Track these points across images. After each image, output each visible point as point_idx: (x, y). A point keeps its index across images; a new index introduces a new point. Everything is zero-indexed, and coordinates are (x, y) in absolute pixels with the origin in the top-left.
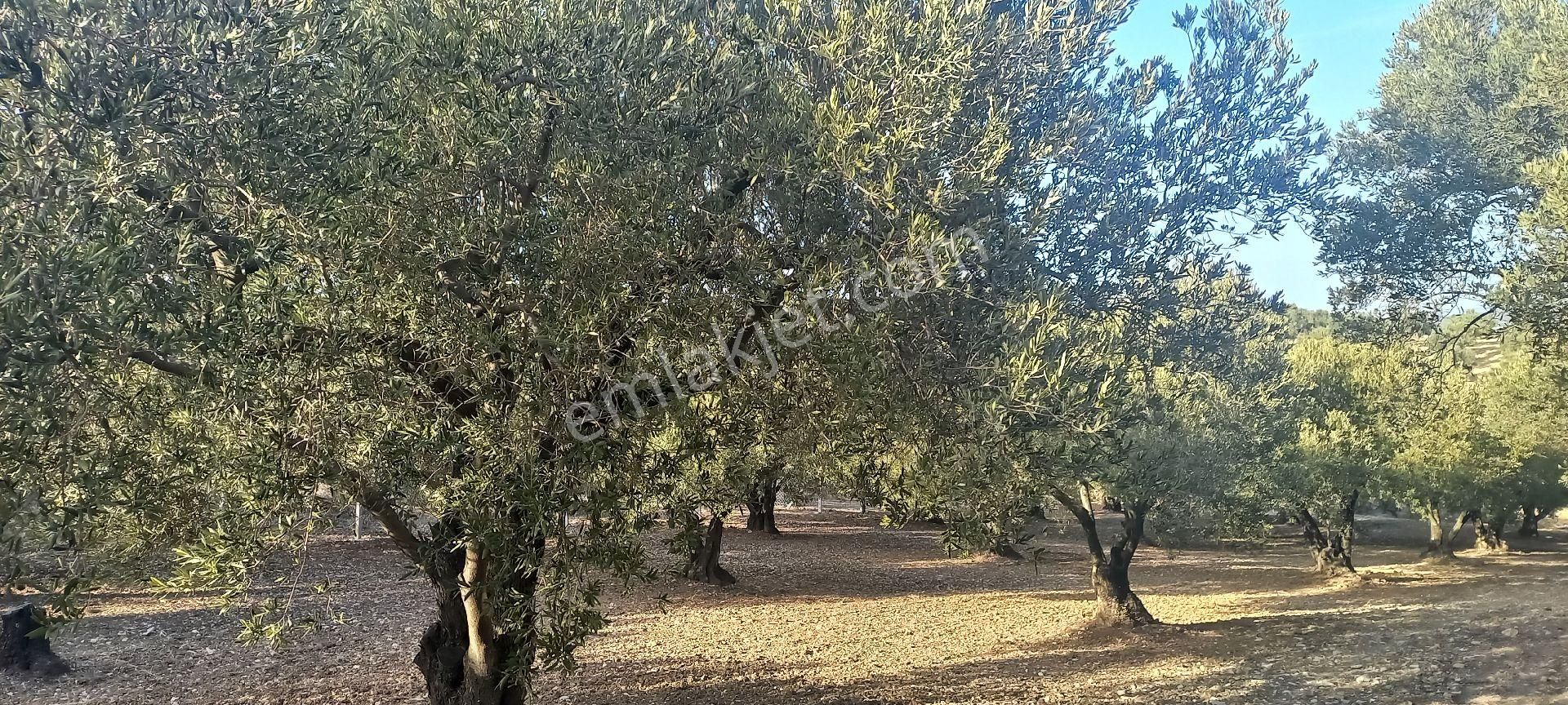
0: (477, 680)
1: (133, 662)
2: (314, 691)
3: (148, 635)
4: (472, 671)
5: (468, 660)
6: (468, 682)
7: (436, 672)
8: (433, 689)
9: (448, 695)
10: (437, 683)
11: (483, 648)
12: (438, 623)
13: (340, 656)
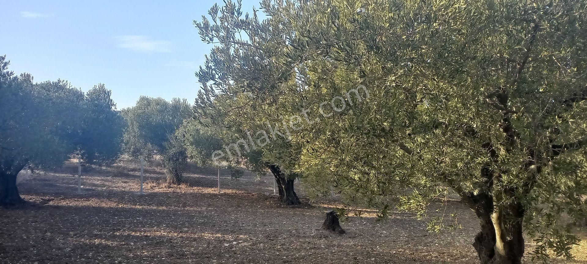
0: (501, 256)
1: (362, 232)
2: (424, 251)
3: (364, 224)
4: (498, 252)
5: (496, 248)
6: (496, 256)
7: (482, 251)
8: (481, 257)
9: (488, 260)
10: (483, 255)
11: (503, 244)
12: (481, 232)
13: (430, 240)
